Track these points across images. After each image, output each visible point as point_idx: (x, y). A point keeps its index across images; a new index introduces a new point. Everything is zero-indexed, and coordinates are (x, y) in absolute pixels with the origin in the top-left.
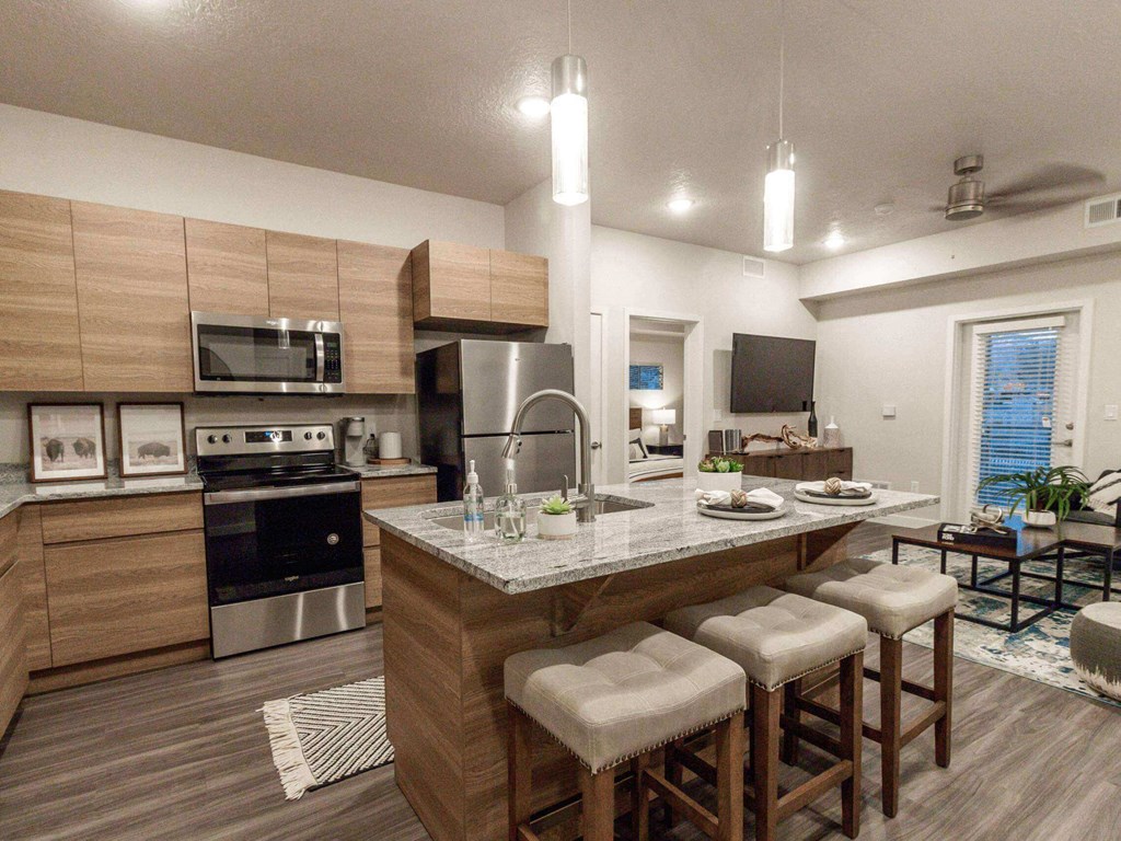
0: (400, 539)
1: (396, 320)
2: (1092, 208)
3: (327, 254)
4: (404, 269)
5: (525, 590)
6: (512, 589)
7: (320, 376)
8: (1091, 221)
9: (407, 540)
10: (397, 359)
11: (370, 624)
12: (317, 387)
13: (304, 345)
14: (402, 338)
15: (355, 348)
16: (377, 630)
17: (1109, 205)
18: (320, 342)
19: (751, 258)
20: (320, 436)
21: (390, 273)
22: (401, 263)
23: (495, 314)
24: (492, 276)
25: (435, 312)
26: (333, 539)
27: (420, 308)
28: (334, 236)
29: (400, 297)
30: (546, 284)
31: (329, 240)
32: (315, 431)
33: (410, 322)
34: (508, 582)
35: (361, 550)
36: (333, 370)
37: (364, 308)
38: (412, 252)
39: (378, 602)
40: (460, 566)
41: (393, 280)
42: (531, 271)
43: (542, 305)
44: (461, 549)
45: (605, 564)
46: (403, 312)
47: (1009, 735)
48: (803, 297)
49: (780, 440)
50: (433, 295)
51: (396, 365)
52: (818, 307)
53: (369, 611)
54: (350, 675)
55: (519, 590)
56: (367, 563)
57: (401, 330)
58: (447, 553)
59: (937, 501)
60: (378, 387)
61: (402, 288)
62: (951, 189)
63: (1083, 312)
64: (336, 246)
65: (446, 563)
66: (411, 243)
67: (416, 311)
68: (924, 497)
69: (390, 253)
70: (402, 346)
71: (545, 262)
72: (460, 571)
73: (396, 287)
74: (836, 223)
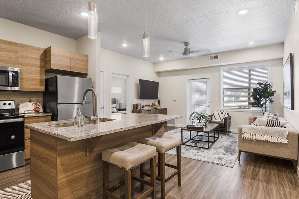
0: (37, 131)
1: (39, 69)
2: (210, 57)
3: (15, 47)
4: (42, 54)
5: (76, 140)
6: (72, 140)
7: (10, 85)
8: (210, 59)
9: (39, 131)
10: (39, 80)
11: (26, 165)
12: (9, 88)
13: (4, 75)
14: (41, 74)
15: (24, 77)
16: (29, 166)
17: (213, 57)
18: (11, 74)
19: (143, 61)
20: (10, 104)
21: (38, 55)
22: (42, 52)
23: (72, 69)
24: (71, 59)
25: (52, 67)
26: (13, 137)
27: (47, 66)
28: (18, 42)
29: (41, 62)
30: (88, 62)
31: (16, 43)
32: (8, 102)
33: (44, 70)
34: (71, 138)
35: (24, 140)
36: (15, 83)
37: (28, 65)
38: (45, 49)
39: (29, 157)
40: (56, 136)
41: (39, 57)
42: (83, 58)
43: (87, 68)
44: (57, 132)
45: (100, 133)
46: (41, 67)
47: (198, 170)
48: (155, 71)
49: (152, 106)
50: (52, 62)
51: (39, 82)
52: (159, 74)
53: (26, 160)
54: (18, 181)
55: (74, 140)
56: (26, 145)
57: (41, 72)
58: (52, 133)
59: (182, 117)
60: (32, 89)
61: (41, 59)
62: (184, 49)
63: (210, 78)
64: (19, 45)
65: (52, 136)
66: (45, 47)
67: (46, 67)
68: (179, 116)
69: (38, 49)
70: (40, 77)
71: (87, 56)
72: (57, 138)
73: (39, 59)
74: (161, 54)
